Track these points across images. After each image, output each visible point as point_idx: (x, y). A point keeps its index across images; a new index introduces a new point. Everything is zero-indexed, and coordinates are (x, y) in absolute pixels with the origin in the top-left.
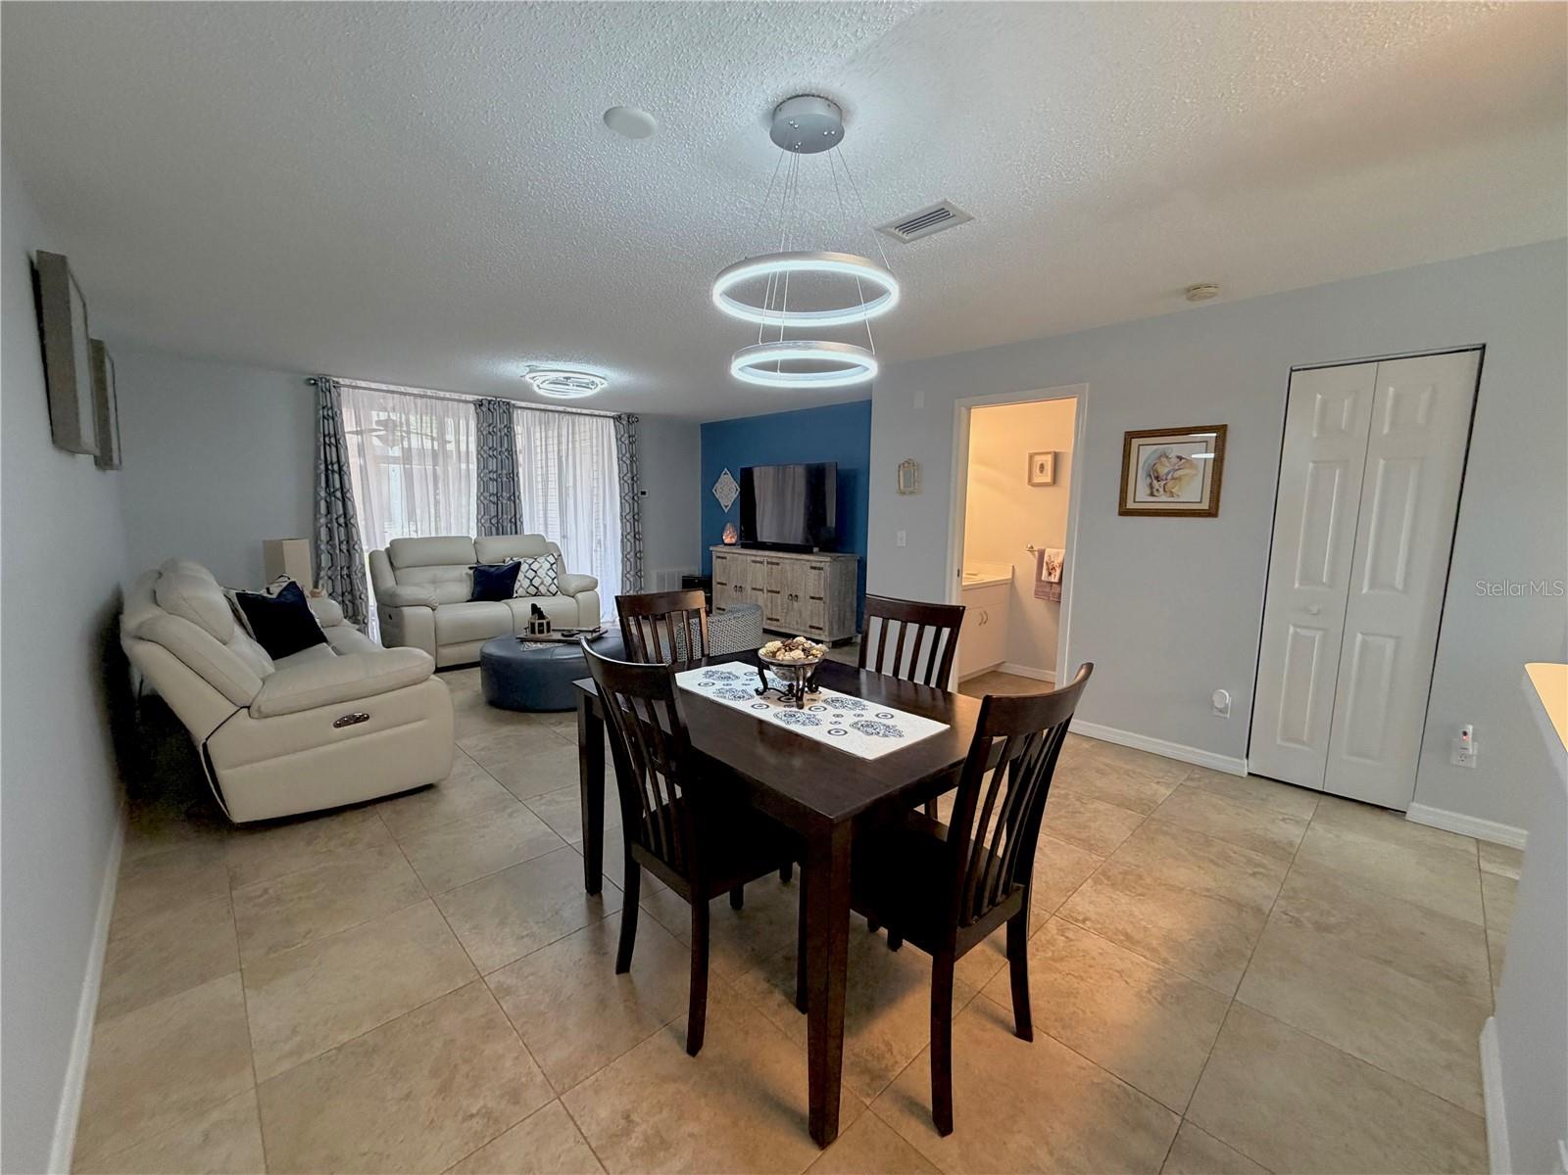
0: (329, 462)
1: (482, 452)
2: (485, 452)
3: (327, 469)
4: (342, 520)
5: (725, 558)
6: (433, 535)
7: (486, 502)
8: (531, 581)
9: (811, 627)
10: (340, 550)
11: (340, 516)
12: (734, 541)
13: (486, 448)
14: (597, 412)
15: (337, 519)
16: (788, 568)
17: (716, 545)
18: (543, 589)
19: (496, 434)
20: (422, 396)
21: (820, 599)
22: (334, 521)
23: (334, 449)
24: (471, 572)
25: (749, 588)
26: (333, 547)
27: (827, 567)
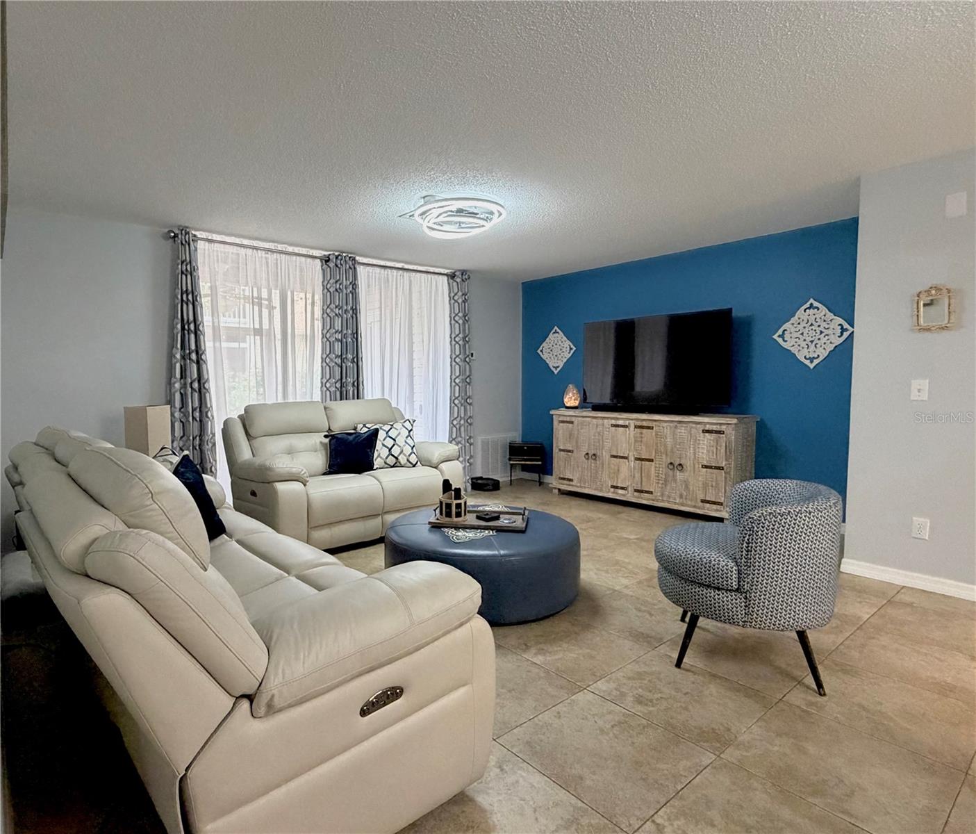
0: (186, 321)
1: (329, 311)
2: (332, 310)
3: (183, 328)
4: (196, 385)
5: (572, 423)
6: (280, 400)
7: (332, 364)
8: (390, 450)
9: (703, 501)
10: (193, 417)
11: (194, 380)
12: (576, 403)
13: (333, 306)
14: (431, 269)
15: (191, 383)
16: (667, 432)
17: (557, 408)
18: (403, 460)
19: (342, 291)
20: (273, 251)
21: (718, 468)
22: (188, 386)
23: (191, 306)
24: (327, 440)
25: (606, 456)
26: (186, 415)
27: (731, 433)
